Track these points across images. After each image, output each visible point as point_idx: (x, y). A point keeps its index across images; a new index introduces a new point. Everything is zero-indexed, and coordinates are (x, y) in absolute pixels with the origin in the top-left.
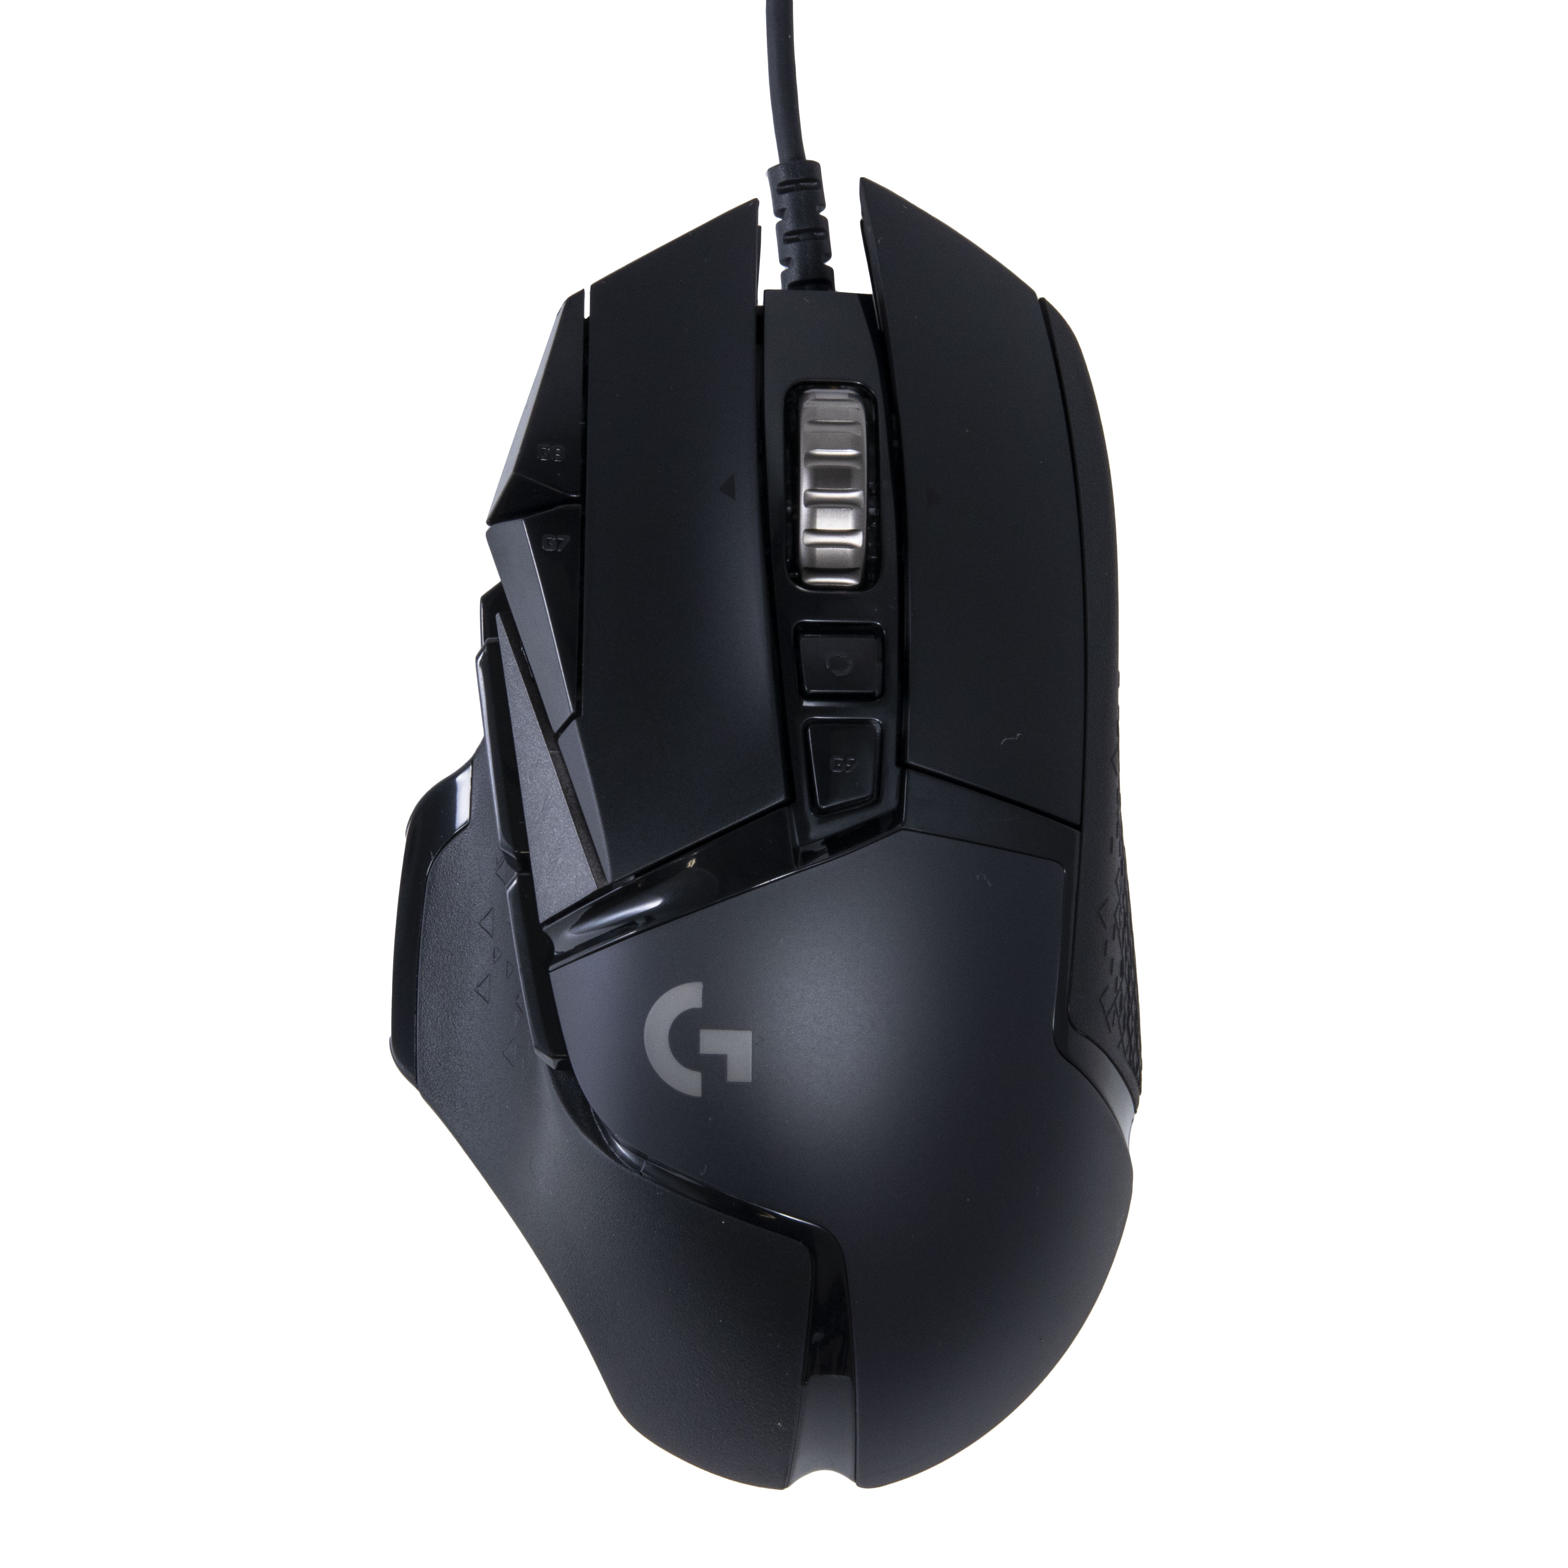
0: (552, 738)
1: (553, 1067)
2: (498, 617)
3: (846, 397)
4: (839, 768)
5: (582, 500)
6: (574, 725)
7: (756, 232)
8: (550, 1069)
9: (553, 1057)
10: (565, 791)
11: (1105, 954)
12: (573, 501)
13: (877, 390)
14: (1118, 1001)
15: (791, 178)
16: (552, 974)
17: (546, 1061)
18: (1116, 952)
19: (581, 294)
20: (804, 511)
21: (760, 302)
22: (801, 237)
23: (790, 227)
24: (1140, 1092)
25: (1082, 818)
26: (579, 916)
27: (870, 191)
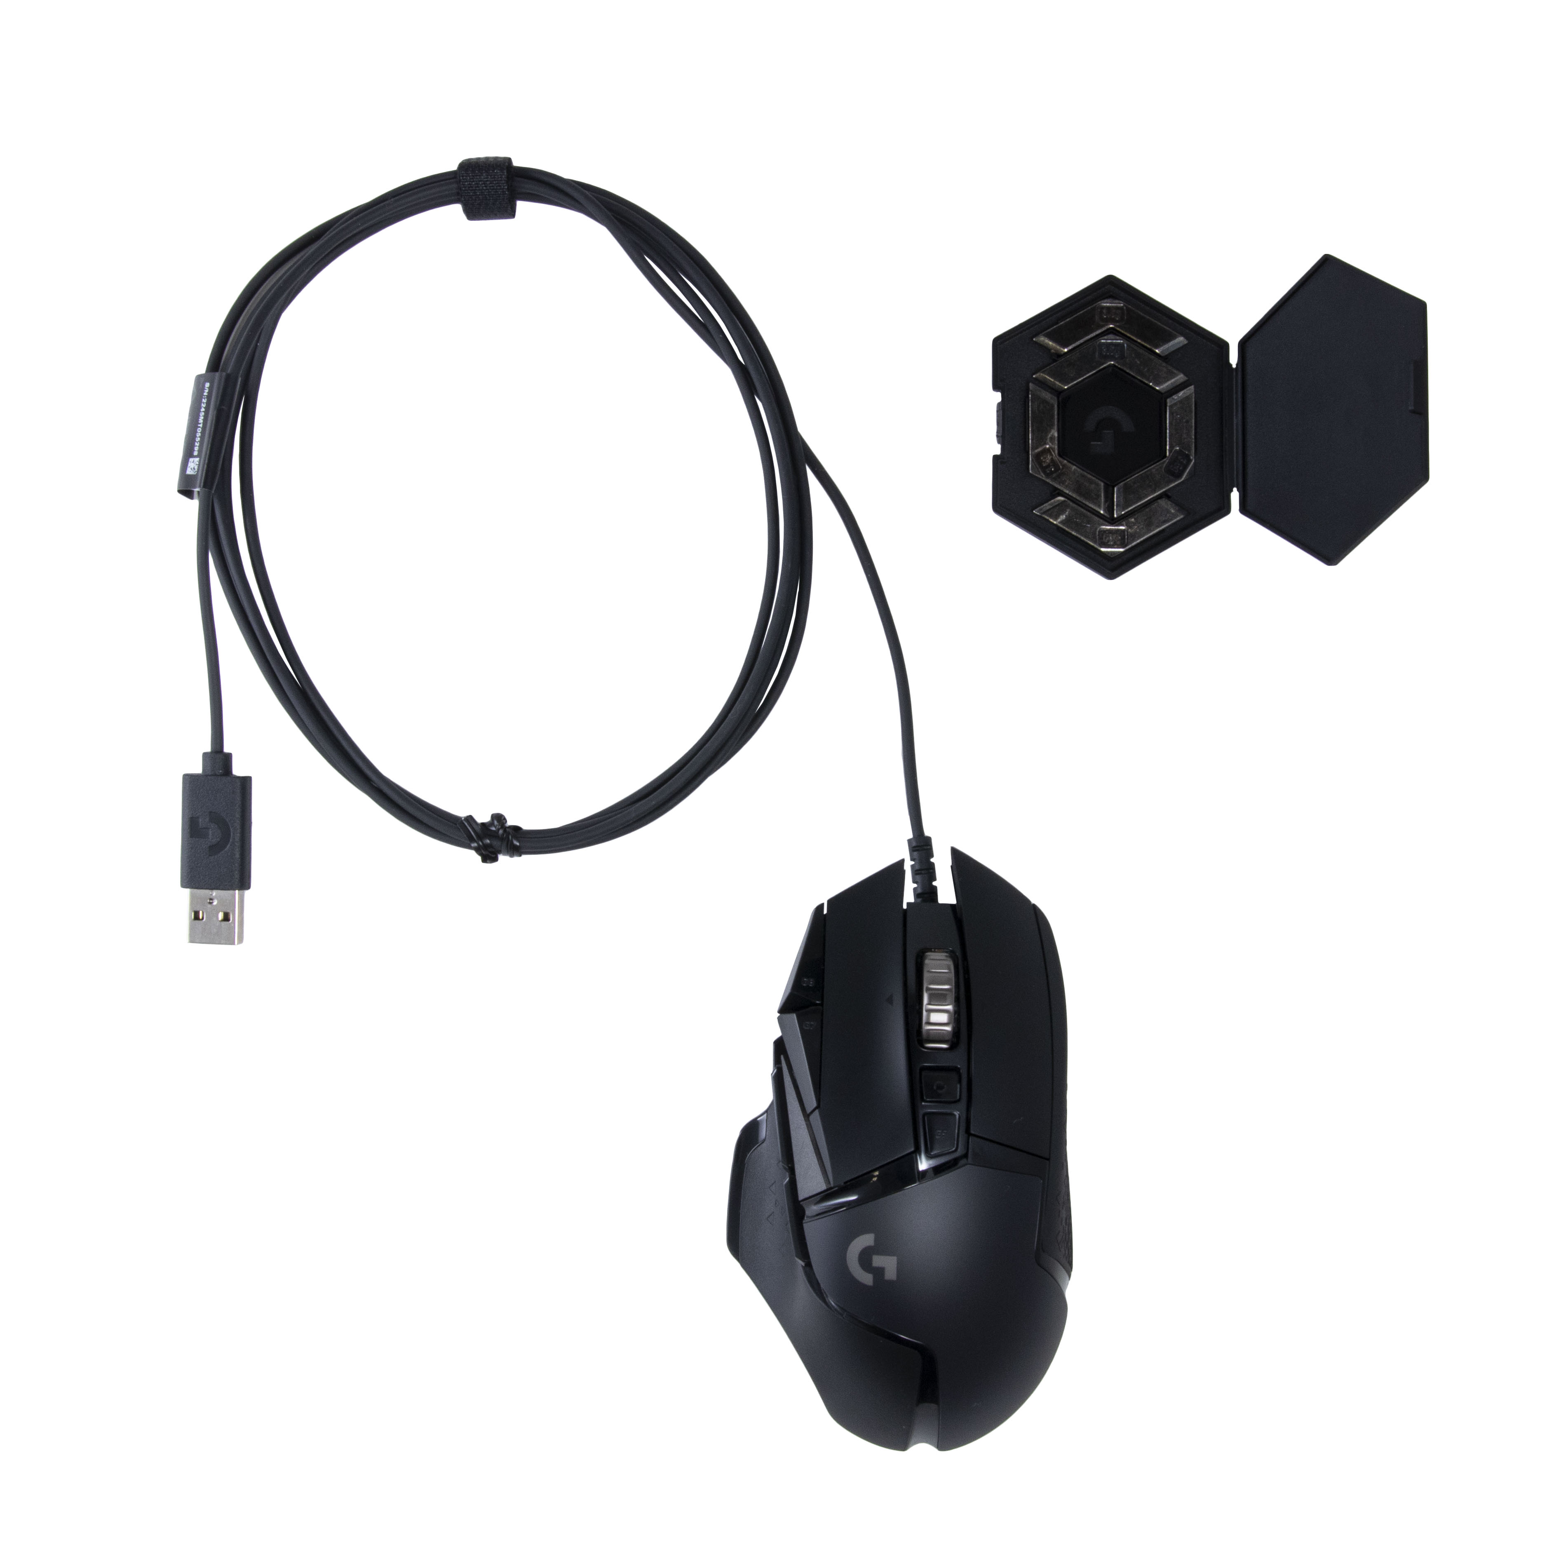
0: (807, 1116)
1: (804, 1265)
2: (782, 1057)
3: (944, 958)
4: (939, 1136)
5: (822, 1005)
6: (817, 1111)
7: (904, 872)
8: (802, 1266)
9: (804, 1261)
10: (812, 1141)
11: (1059, 1215)
12: (817, 1005)
13: (959, 953)
14: (1064, 1237)
15: (918, 844)
16: (804, 1225)
17: (801, 1263)
18: (1064, 1215)
19: (822, 905)
20: (925, 1013)
21: (905, 907)
22: (923, 872)
23: (917, 867)
24: (1072, 1270)
25: (1050, 1154)
26: (818, 1200)
27: (956, 853)
